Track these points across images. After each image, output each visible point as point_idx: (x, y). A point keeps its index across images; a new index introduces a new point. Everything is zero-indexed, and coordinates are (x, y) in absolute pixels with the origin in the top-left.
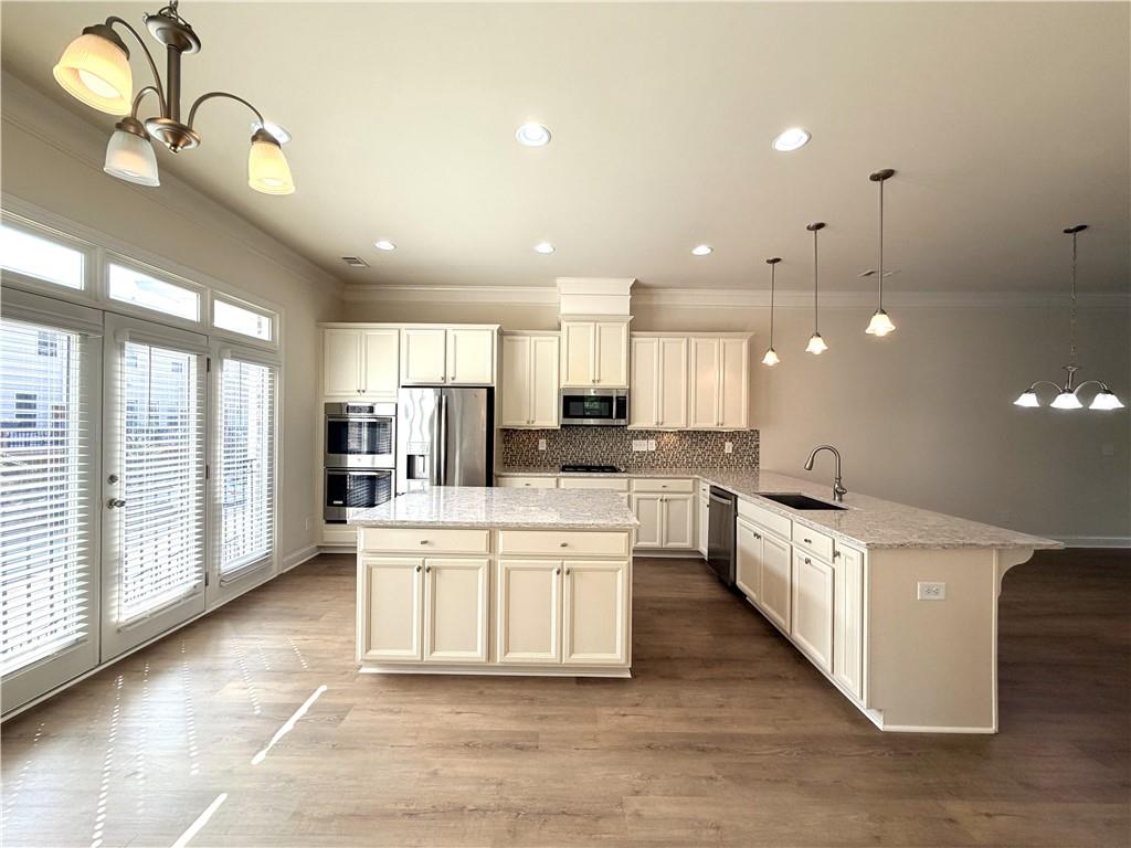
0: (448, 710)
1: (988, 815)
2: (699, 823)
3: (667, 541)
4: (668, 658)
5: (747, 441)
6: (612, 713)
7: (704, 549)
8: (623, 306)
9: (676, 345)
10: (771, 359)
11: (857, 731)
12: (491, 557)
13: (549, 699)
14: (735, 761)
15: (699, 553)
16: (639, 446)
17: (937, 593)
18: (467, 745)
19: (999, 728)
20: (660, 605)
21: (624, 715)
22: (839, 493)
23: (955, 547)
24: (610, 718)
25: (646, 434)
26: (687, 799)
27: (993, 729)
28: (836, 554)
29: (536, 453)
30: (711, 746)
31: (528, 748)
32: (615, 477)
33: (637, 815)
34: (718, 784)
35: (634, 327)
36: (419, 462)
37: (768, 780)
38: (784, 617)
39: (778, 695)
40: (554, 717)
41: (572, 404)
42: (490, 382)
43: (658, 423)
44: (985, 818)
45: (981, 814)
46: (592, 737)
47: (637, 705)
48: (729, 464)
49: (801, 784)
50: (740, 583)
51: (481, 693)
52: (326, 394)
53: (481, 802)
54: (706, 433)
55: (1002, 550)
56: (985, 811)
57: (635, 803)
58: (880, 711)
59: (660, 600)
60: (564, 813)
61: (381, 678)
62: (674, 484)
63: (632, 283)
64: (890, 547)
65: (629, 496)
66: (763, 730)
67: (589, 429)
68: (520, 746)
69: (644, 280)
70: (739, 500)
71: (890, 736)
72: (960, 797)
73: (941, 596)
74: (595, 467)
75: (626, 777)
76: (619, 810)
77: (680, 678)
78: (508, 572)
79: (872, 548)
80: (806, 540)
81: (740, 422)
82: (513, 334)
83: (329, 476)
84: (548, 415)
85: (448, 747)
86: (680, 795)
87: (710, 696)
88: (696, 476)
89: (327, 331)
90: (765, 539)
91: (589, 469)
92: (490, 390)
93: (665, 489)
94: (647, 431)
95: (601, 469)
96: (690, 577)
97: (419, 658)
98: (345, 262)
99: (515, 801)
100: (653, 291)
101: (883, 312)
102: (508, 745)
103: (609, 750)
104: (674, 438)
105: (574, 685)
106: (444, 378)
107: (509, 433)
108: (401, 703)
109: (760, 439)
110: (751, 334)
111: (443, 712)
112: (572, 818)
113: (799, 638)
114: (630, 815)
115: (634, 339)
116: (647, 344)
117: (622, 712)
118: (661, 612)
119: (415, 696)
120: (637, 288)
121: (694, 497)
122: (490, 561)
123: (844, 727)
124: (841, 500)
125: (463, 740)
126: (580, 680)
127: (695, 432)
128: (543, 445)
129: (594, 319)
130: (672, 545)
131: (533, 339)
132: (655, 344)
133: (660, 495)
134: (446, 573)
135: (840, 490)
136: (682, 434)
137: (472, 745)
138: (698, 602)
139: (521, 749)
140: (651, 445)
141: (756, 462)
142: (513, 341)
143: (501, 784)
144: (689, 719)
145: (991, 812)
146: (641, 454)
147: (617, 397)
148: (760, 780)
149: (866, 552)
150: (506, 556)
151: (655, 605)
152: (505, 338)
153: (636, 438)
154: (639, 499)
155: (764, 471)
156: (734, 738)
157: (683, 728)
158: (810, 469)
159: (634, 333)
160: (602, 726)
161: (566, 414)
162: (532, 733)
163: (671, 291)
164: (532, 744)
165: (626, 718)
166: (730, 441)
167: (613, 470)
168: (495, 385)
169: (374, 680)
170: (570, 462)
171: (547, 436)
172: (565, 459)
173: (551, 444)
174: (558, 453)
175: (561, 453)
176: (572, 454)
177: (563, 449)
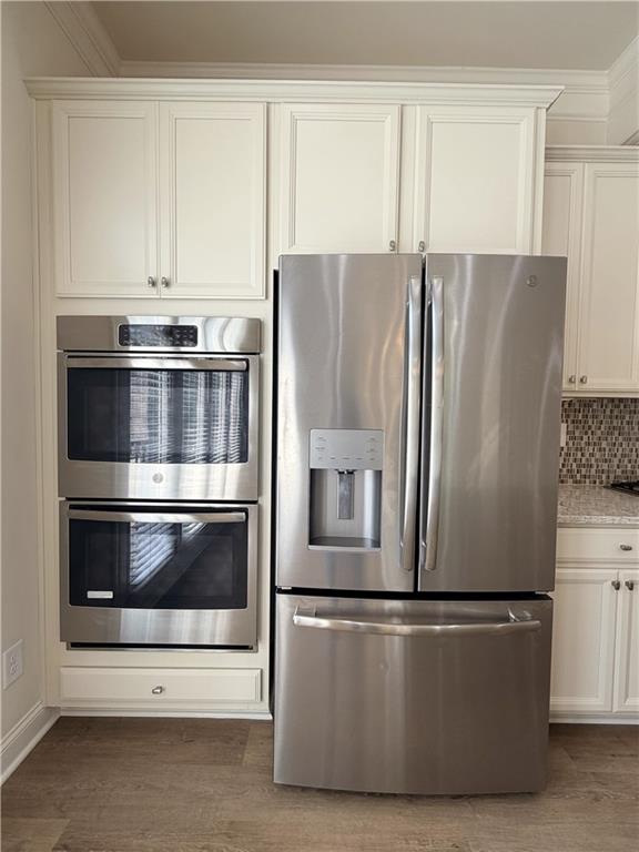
52: (60, 292)
83: (74, 522)
170: (619, 472)
171: (568, 416)
172: (605, 466)
173: (577, 434)
174: (592, 455)
175: (598, 455)
176: (624, 456)
177: (604, 444)
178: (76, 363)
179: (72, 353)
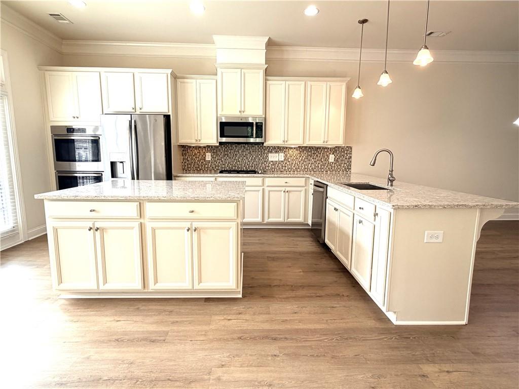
0: (112, 319)
1: (448, 372)
2: (258, 383)
3: (288, 218)
4: (270, 286)
5: (343, 153)
6: (223, 318)
7: (310, 222)
8: (260, 58)
9: (297, 87)
10: (358, 94)
11: (378, 325)
12: (142, 221)
13: (183, 311)
14: (293, 345)
15: (308, 225)
16: (273, 157)
17: (437, 237)
18: (117, 340)
19: (468, 321)
20: (274, 255)
21: (229, 320)
22: (391, 181)
23: (452, 207)
24: (220, 321)
25: (277, 149)
26: (255, 369)
27: (464, 322)
28: (376, 215)
29: (204, 163)
30: (281, 336)
31: (158, 341)
32: (254, 177)
33: (219, 379)
34: (279, 358)
35: (267, 73)
36: (119, 167)
37: (312, 356)
38: (347, 259)
39: (335, 306)
40: (181, 322)
41: (225, 128)
42: (167, 111)
43: (284, 141)
44: (446, 374)
45: (444, 371)
46: (203, 333)
47: (240, 313)
48: (331, 168)
49: (333, 357)
50: (327, 241)
51: (138, 309)
52: (51, 119)
53: (113, 375)
54: (317, 148)
55: (483, 209)
56: (446, 370)
57: (219, 372)
58: (395, 312)
59: (275, 253)
60: (169, 380)
61: (73, 302)
62: (292, 181)
63: (267, 40)
64: (408, 208)
65: (263, 189)
66: (318, 326)
67: (240, 146)
68: (151, 340)
69: (276, 39)
70: (328, 187)
71: (399, 327)
72: (433, 362)
73: (440, 240)
74: (243, 171)
75: (219, 356)
76: (206, 377)
77: (274, 297)
78: (154, 230)
79: (397, 208)
80: (360, 208)
81: (338, 140)
82: (184, 78)
83: (59, 176)
84: (210, 136)
85: (103, 342)
86: (251, 366)
87: (289, 307)
88: (308, 176)
89: (47, 73)
90: (341, 211)
91: (238, 172)
92: (167, 118)
93: (287, 184)
94: (278, 147)
95: (247, 172)
96: (299, 239)
97: (96, 288)
98: (52, 18)
99: (137, 373)
100: (284, 48)
101: (426, 47)
102: (145, 339)
103: (211, 341)
104: (297, 152)
105: (203, 303)
106: (135, 109)
107: (184, 148)
108: (80, 316)
109: (353, 153)
110: (349, 79)
111: (107, 321)
112: (173, 382)
113: (354, 272)
114: (213, 380)
115: (268, 82)
116: (277, 86)
117: (229, 318)
118: (273, 259)
119: (91, 311)
120: (270, 44)
121: (306, 189)
122: (141, 223)
123: (371, 323)
124: (392, 185)
125: (115, 337)
126: (207, 300)
127: (310, 148)
128: (208, 157)
129: (241, 67)
130: (290, 220)
131: (198, 81)
132: (283, 85)
133: (283, 189)
134: (109, 231)
135: (391, 179)
136: (301, 149)
137: (120, 340)
138: (301, 254)
139: (153, 342)
140: (280, 157)
141: (349, 168)
142: (184, 83)
143: (131, 363)
144: (272, 321)
145: (451, 370)
146: (274, 163)
147: (257, 123)
148: (306, 356)
149: (392, 211)
150: (153, 219)
151: (270, 255)
152: (178, 80)
153: (271, 152)
154: (269, 191)
155: (353, 173)
156: (297, 331)
157: (267, 326)
158: (373, 165)
159: (269, 78)
160: (212, 327)
161: (222, 135)
162: (164, 331)
163: (296, 48)
164: (162, 338)
165: (230, 321)
166: (333, 154)
167: (254, 172)
168: (170, 113)
169: (67, 302)
170: (228, 168)
171: (211, 151)
172: (223, 166)
173: (214, 156)
174: (219, 163)
175: (221, 163)
176: (229, 163)
177: (223, 159)
178: (56, 138)
179: (55, 135)
